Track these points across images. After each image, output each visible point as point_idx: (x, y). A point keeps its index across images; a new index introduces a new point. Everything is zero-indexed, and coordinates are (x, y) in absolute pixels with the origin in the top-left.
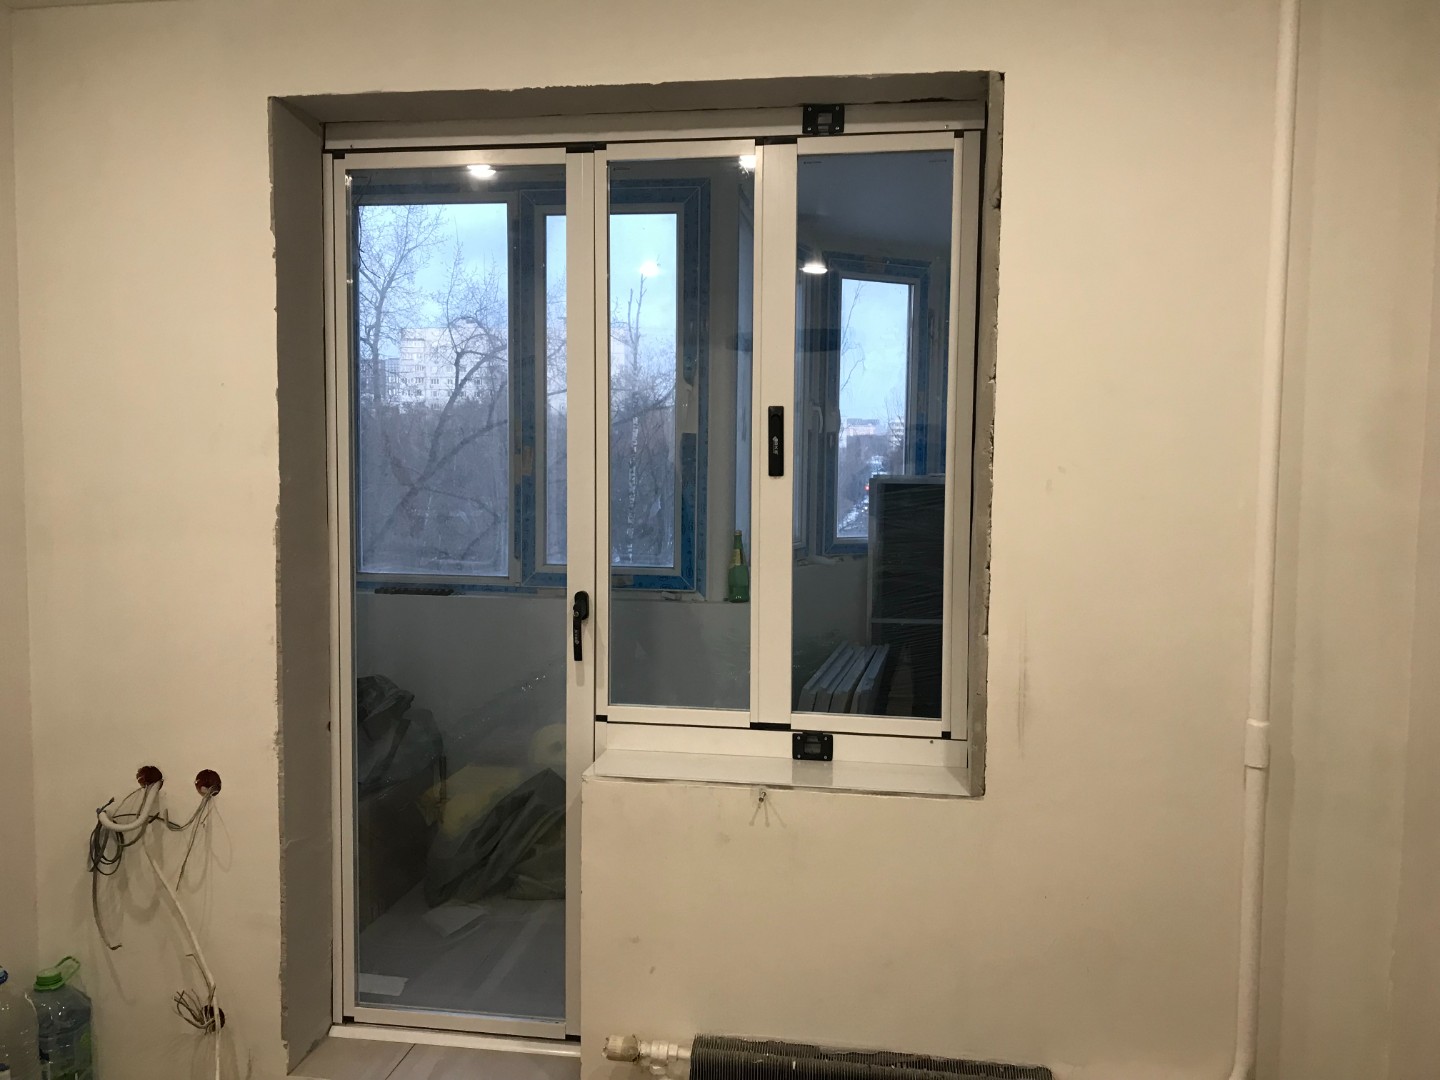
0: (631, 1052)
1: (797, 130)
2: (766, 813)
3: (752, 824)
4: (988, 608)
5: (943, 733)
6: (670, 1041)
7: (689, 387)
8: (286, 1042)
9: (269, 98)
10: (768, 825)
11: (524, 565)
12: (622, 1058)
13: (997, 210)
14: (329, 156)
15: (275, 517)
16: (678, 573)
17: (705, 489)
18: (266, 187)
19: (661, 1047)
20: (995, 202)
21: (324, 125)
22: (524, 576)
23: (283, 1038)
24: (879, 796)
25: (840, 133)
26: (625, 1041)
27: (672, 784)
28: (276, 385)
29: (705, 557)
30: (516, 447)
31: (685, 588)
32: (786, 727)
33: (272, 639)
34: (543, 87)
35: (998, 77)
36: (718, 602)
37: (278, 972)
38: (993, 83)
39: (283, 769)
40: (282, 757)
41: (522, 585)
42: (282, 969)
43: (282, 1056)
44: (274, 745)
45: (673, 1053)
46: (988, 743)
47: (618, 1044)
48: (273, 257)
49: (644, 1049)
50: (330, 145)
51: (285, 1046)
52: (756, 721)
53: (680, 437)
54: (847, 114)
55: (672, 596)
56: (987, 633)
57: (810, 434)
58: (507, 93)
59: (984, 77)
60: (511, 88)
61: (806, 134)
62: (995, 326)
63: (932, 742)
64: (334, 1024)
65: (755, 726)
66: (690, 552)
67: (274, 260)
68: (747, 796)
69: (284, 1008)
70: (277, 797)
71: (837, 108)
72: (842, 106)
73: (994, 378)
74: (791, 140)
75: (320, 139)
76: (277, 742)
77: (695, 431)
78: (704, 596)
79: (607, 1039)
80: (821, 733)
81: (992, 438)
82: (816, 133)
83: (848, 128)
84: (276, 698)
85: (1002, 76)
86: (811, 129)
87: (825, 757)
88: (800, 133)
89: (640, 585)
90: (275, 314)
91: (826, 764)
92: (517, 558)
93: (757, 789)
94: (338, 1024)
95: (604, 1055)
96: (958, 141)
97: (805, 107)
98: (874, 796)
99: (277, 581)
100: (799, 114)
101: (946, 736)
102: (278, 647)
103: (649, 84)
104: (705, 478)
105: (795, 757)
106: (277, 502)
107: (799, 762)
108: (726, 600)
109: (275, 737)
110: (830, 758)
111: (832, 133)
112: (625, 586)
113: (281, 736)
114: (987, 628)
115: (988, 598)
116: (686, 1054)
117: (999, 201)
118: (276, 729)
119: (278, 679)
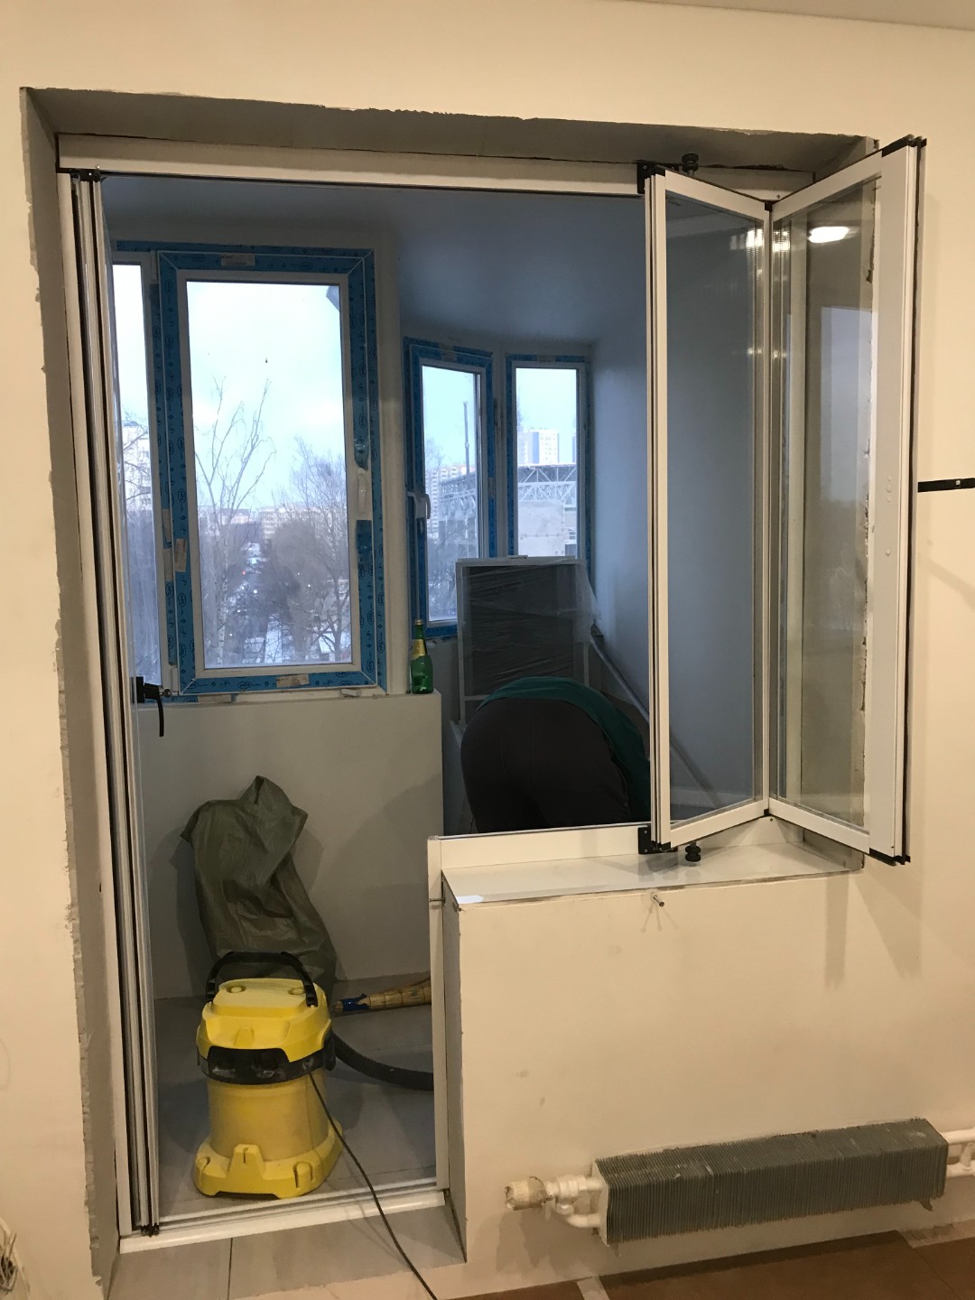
0: (541, 1197)
2: (658, 917)
3: (644, 930)
4: (864, 683)
6: (576, 1175)
7: (361, 470)
8: (99, 1278)
9: (21, 88)
11: (182, 671)
12: (530, 1206)
16: (357, 668)
17: (381, 579)
19: (570, 1183)
21: (57, 135)
22: (183, 683)
23: (95, 1274)
26: (530, 1185)
27: (559, 900)
28: (49, 468)
29: (385, 649)
30: (165, 538)
31: (367, 683)
33: (58, 790)
34: (393, 110)
36: (400, 695)
37: (83, 1199)
38: (869, 150)
39: (79, 950)
40: (78, 935)
41: (181, 694)
42: (89, 1193)
44: (66, 923)
45: (583, 1187)
47: (523, 1191)
48: (37, 300)
49: (551, 1190)
50: (66, 162)
51: (98, 1283)
53: (354, 525)
55: (353, 693)
56: (863, 708)
58: (348, 112)
60: (353, 108)
64: (121, 1238)
66: (369, 646)
68: (638, 902)
69: (93, 1239)
70: (73, 984)
75: (56, 154)
77: (370, 517)
78: (385, 690)
79: (508, 1189)
84: (67, 864)
89: (317, 684)
92: (171, 664)
93: (648, 892)
95: (509, 1206)
97: (639, 162)
98: (763, 884)
99: (61, 717)
100: (632, 172)
102: (66, 799)
104: (381, 567)
105: (641, 853)
108: (408, 692)
109: (66, 912)
112: (301, 686)
113: (76, 909)
114: (864, 703)
115: (865, 674)
116: (598, 1183)
117: (870, 272)
118: (69, 902)
119: (67, 839)
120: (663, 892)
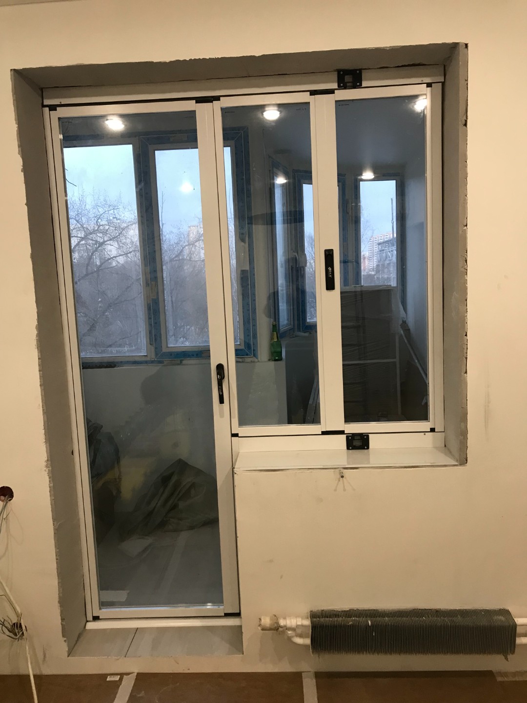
1: (335, 86)
2: (343, 483)
3: (335, 490)
4: (466, 358)
5: (431, 429)
6: (297, 617)
7: (243, 244)
8: (65, 639)
9: (11, 70)
10: (345, 490)
11: (156, 348)
12: (270, 629)
13: (465, 127)
14: (47, 109)
15: (35, 332)
16: (242, 347)
18: (14, 127)
19: (292, 620)
20: (464, 122)
21: (42, 89)
22: (156, 354)
23: (63, 637)
24: (409, 469)
25: (360, 86)
26: (271, 620)
29: (257, 338)
30: (147, 283)
32: (342, 432)
34: (188, 59)
35: (465, 46)
36: (265, 362)
37: (57, 600)
38: (462, 49)
39: (51, 482)
40: (50, 475)
41: (156, 360)
42: (60, 597)
43: (65, 647)
44: (45, 469)
45: (299, 623)
46: (468, 435)
47: (267, 621)
48: (22, 171)
49: (282, 622)
50: (46, 102)
51: (65, 641)
52: (324, 430)
53: (239, 272)
54: (364, 74)
55: (240, 360)
56: (466, 372)
57: (292, 268)
58: (165, 63)
59: (455, 46)
60: (168, 61)
61: (340, 87)
62: (466, 196)
63: (425, 434)
64: (87, 621)
65: (324, 433)
67: (23, 173)
68: (332, 475)
69: (62, 620)
70: (49, 498)
71: (358, 72)
72: (360, 70)
73: (466, 226)
74: (331, 92)
75: (41, 99)
76: (47, 466)
77: (248, 268)
78: (257, 358)
79: (260, 619)
80: (362, 434)
81: (466, 261)
82: (345, 88)
83: (364, 84)
84: (44, 441)
85: (466, 45)
86: (343, 85)
87: (366, 448)
88: (337, 88)
90: (26, 207)
91: (366, 451)
92: (151, 344)
93: (337, 470)
94: (90, 621)
95: (259, 628)
96: (429, 89)
97: (339, 71)
98: (405, 469)
99: (40, 371)
100: (335, 76)
101: (433, 430)
102: (43, 410)
103: (254, 56)
104: (254, 294)
106: (36, 323)
107: (350, 451)
108: (269, 360)
109: (45, 464)
110: (368, 448)
111: (354, 87)
113: (50, 463)
114: (466, 369)
115: (467, 353)
116: (307, 622)
117: (466, 121)
118: (46, 459)
119: (44, 429)
120: (345, 470)
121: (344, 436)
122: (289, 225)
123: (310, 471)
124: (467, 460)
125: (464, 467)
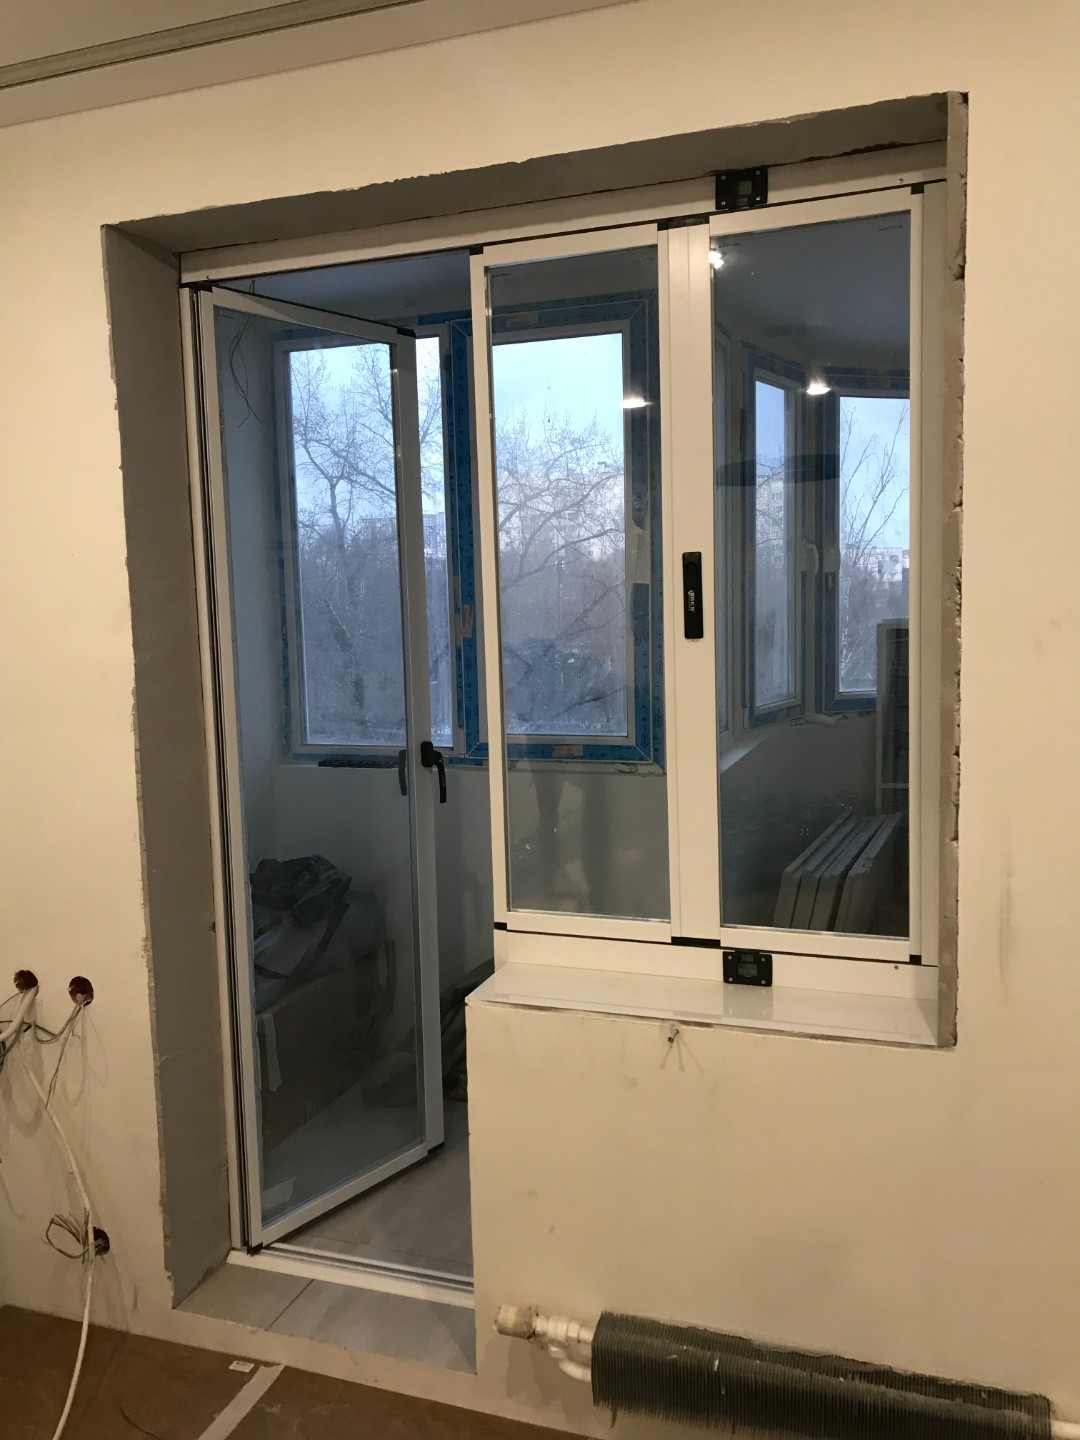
0: (525, 1328)
1: (709, 206)
2: (680, 1054)
3: (663, 1066)
4: (957, 806)
5: (912, 957)
6: (573, 1319)
7: (638, 530)
8: (170, 1274)
9: (103, 226)
10: (682, 1068)
11: (468, 735)
12: (515, 1334)
13: (960, 281)
14: (185, 292)
15: (131, 701)
16: (632, 742)
17: (661, 647)
18: (104, 330)
19: (560, 1324)
20: (956, 270)
21: (179, 255)
22: (469, 747)
23: (167, 1269)
24: (819, 1041)
25: (763, 204)
26: (519, 1313)
27: (566, 1015)
29: (664, 725)
30: (455, 603)
31: (641, 759)
32: (714, 944)
33: (135, 836)
35: (960, 100)
37: (157, 1198)
38: (953, 106)
39: (153, 979)
40: (152, 966)
41: (467, 757)
42: (163, 1195)
43: (167, 1291)
44: (143, 953)
45: (573, 1334)
46: (959, 981)
47: (510, 1316)
48: (115, 409)
49: (540, 1325)
50: (187, 278)
51: (169, 1277)
52: (677, 935)
53: (630, 588)
54: (771, 180)
55: (626, 768)
56: (956, 838)
57: (804, 576)
58: (352, 192)
60: (356, 186)
61: (721, 209)
62: (960, 437)
63: (896, 968)
64: (233, 1249)
65: (677, 941)
66: (644, 719)
67: (117, 412)
68: (656, 1033)
69: (167, 1237)
70: (148, 1009)
71: (758, 173)
72: (764, 170)
73: (961, 504)
74: (702, 219)
75: (177, 273)
76: (145, 949)
77: (647, 581)
78: (663, 767)
79: (499, 1309)
80: (758, 951)
81: (959, 584)
82: (732, 207)
83: (772, 197)
84: (142, 902)
85: (965, 97)
86: (728, 202)
87: (763, 982)
88: (714, 210)
89: (591, 756)
90: (120, 473)
91: (763, 990)
93: (667, 1025)
94: (238, 1251)
95: (495, 1327)
96: (917, 197)
97: (718, 174)
98: (813, 1040)
100: (710, 186)
101: (915, 960)
102: (141, 845)
103: (513, 163)
105: (726, 980)
106: (132, 684)
107: (731, 987)
109: (143, 943)
110: (769, 983)
111: (752, 205)
112: (575, 758)
113: (150, 943)
114: (957, 831)
115: (958, 794)
116: (588, 1335)
117: (963, 268)
118: (144, 935)
119: (143, 880)
120: (684, 1027)
121: (719, 953)
122: (800, 484)
123: (612, 1018)
124: (956, 1039)
125: (947, 1054)
